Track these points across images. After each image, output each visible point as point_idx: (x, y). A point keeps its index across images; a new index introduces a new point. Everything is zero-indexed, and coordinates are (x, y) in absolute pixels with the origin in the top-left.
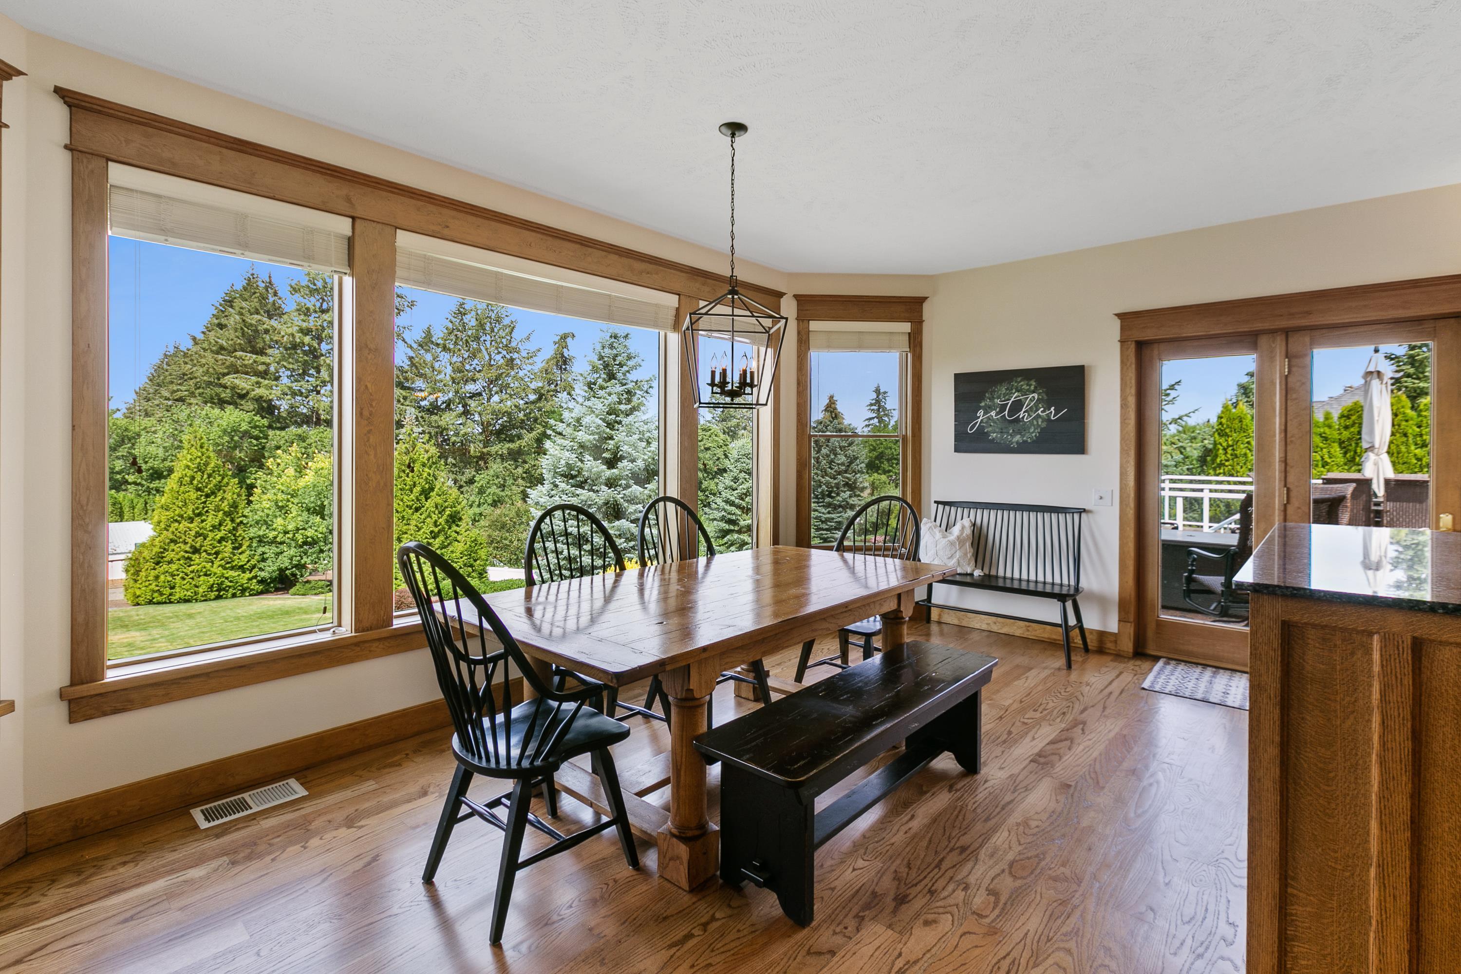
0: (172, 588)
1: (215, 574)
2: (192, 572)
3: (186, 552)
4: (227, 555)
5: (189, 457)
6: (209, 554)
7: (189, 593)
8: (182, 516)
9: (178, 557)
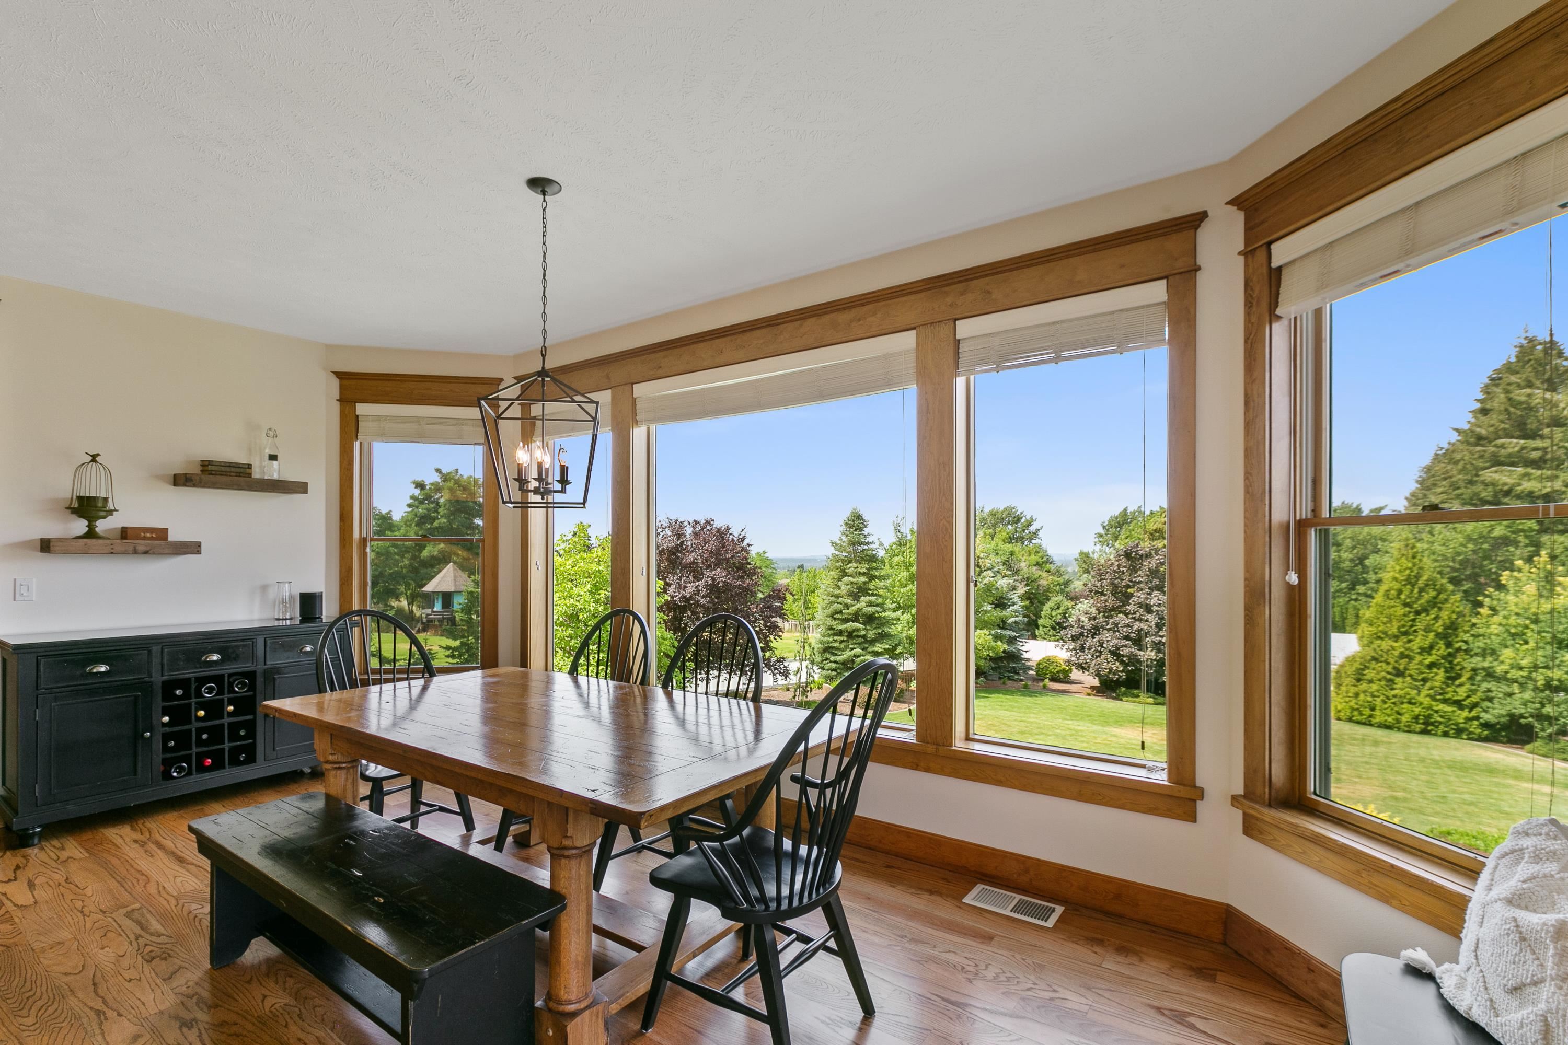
0: (1373, 709)
1: (1421, 704)
2: (1395, 696)
3: (1389, 673)
4: (1437, 684)
5: (1398, 568)
6: (1416, 680)
7: (1390, 719)
8: (1385, 633)
9: (1379, 677)
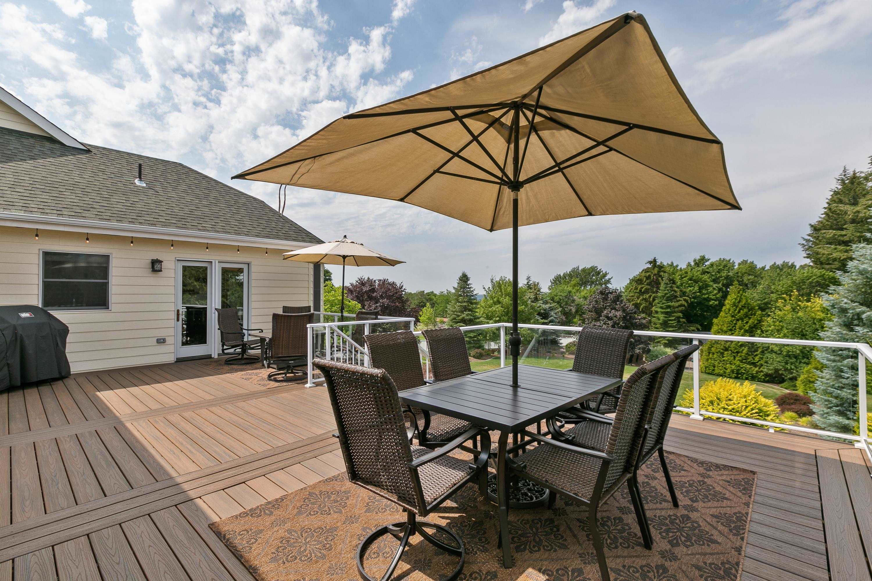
0: (714, 367)
1: (735, 364)
2: (724, 360)
4: (743, 355)
6: (734, 353)
7: (721, 372)
